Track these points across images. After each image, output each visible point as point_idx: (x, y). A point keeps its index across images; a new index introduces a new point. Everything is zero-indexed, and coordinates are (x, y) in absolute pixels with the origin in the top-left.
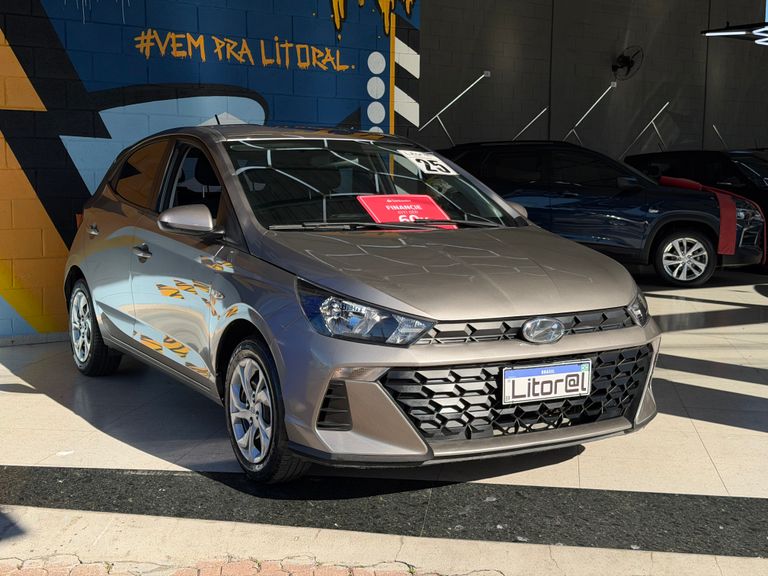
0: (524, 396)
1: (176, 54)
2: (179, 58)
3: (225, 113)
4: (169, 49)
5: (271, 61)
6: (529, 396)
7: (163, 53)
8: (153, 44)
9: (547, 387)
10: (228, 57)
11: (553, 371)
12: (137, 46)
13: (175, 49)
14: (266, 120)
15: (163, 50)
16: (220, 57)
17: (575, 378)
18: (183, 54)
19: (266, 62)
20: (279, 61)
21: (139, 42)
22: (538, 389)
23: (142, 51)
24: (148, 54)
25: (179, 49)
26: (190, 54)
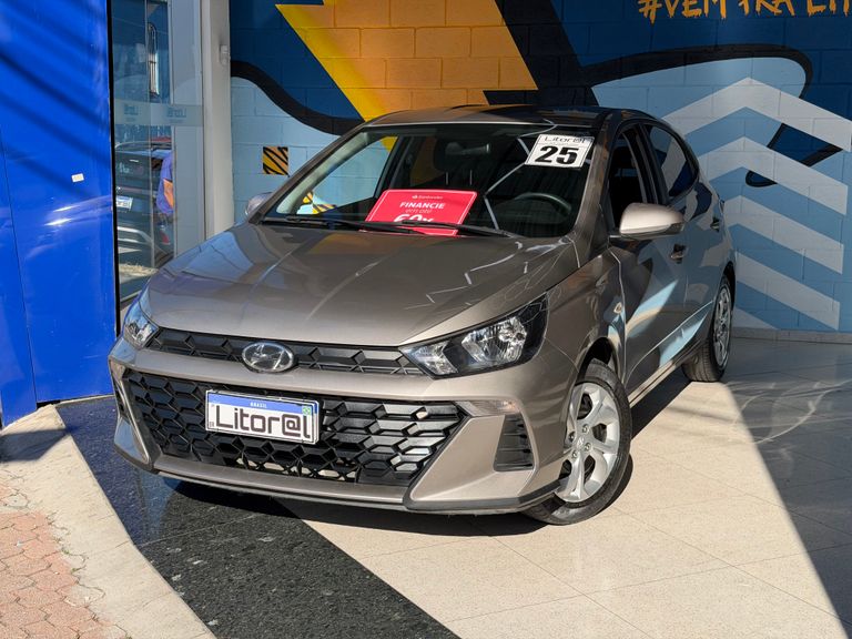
0: (231, 427)
1: (687, 13)
2: (691, 18)
3: (748, 79)
4: (680, 8)
5: (821, 8)
6: (236, 427)
7: (672, 13)
8: (660, 5)
9: (258, 424)
10: (758, 9)
11: (265, 406)
12: (641, 10)
13: (686, 8)
14: (807, 84)
15: (671, 11)
16: (747, 10)
17: (295, 420)
18: (698, 12)
19: (812, 9)
20: (833, 7)
21: (643, 5)
22: (247, 422)
23: (645, 15)
24: (653, 17)
25: (692, 7)
26: (706, 11)
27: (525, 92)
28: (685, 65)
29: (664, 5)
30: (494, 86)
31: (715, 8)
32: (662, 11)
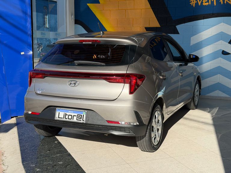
1: (204, 4)
2: (206, 6)
3: (223, 23)
4: (202, 3)
8: (196, 2)
10: (225, 2)
12: (190, 3)
13: (204, 2)
15: (200, 4)
16: (222, 3)
18: (207, 4)
21: (191, 2)
23: (192, 5)
24: (194, 6)
25: (205, 2)
26: (210, 4)
27: (157, 28)
28: (204, 19)
29: (197, 2)
30: (148, 26)
31: (212, 2)
32: (197, 4)
